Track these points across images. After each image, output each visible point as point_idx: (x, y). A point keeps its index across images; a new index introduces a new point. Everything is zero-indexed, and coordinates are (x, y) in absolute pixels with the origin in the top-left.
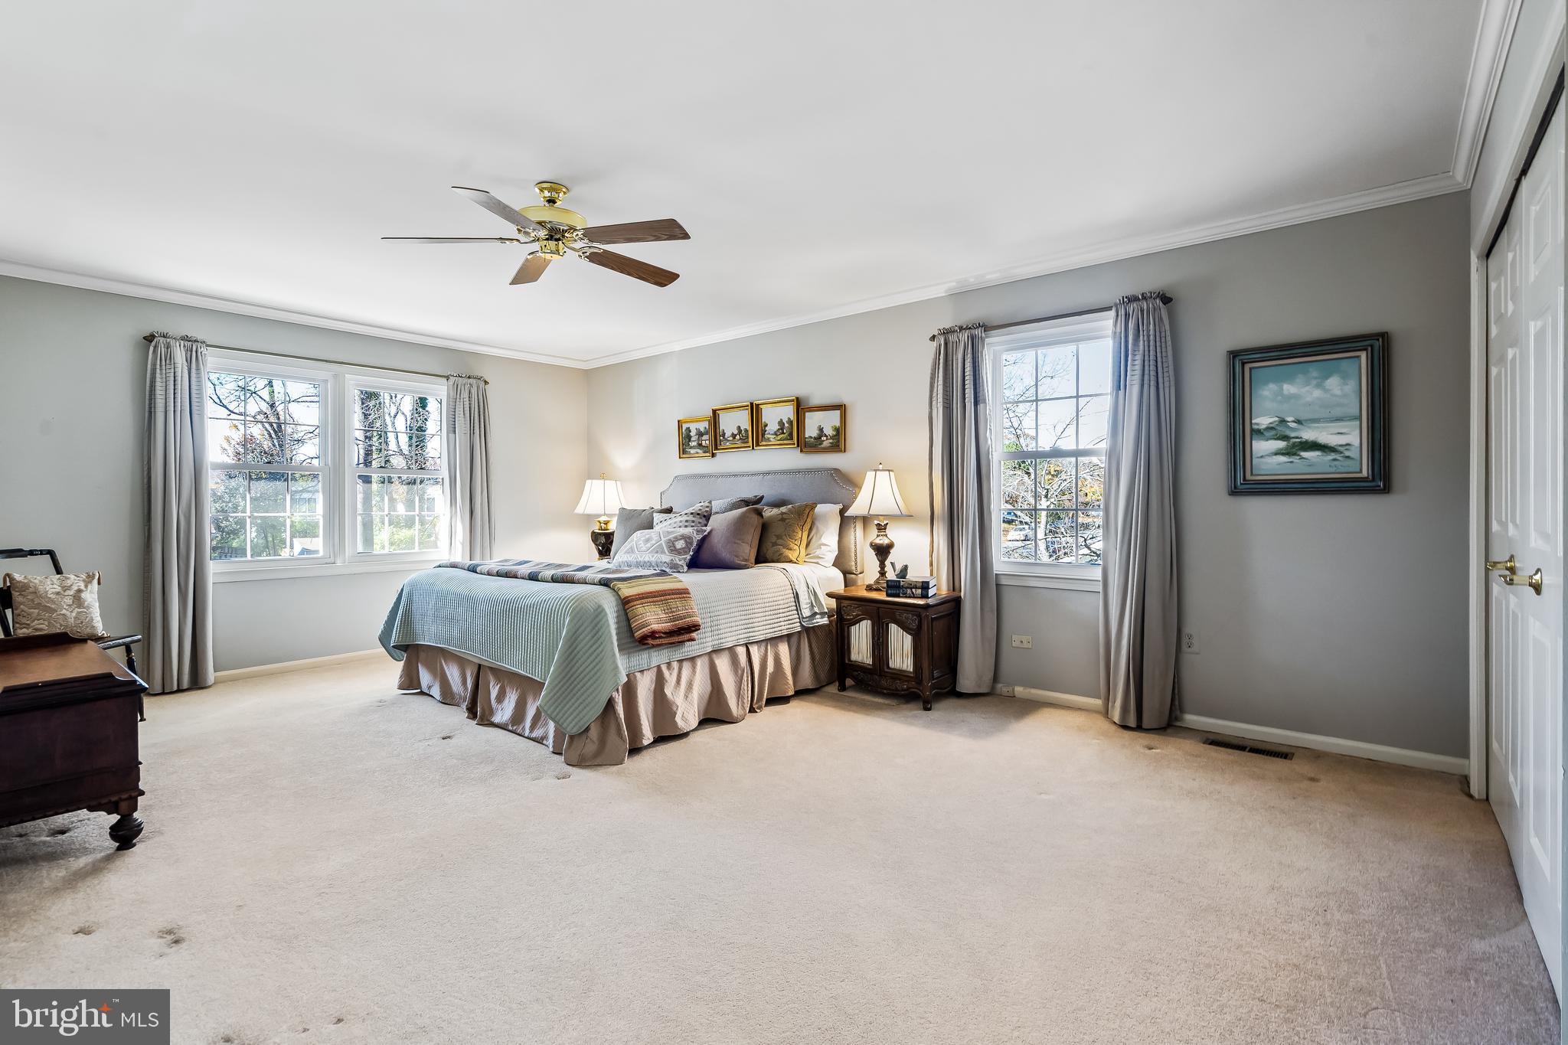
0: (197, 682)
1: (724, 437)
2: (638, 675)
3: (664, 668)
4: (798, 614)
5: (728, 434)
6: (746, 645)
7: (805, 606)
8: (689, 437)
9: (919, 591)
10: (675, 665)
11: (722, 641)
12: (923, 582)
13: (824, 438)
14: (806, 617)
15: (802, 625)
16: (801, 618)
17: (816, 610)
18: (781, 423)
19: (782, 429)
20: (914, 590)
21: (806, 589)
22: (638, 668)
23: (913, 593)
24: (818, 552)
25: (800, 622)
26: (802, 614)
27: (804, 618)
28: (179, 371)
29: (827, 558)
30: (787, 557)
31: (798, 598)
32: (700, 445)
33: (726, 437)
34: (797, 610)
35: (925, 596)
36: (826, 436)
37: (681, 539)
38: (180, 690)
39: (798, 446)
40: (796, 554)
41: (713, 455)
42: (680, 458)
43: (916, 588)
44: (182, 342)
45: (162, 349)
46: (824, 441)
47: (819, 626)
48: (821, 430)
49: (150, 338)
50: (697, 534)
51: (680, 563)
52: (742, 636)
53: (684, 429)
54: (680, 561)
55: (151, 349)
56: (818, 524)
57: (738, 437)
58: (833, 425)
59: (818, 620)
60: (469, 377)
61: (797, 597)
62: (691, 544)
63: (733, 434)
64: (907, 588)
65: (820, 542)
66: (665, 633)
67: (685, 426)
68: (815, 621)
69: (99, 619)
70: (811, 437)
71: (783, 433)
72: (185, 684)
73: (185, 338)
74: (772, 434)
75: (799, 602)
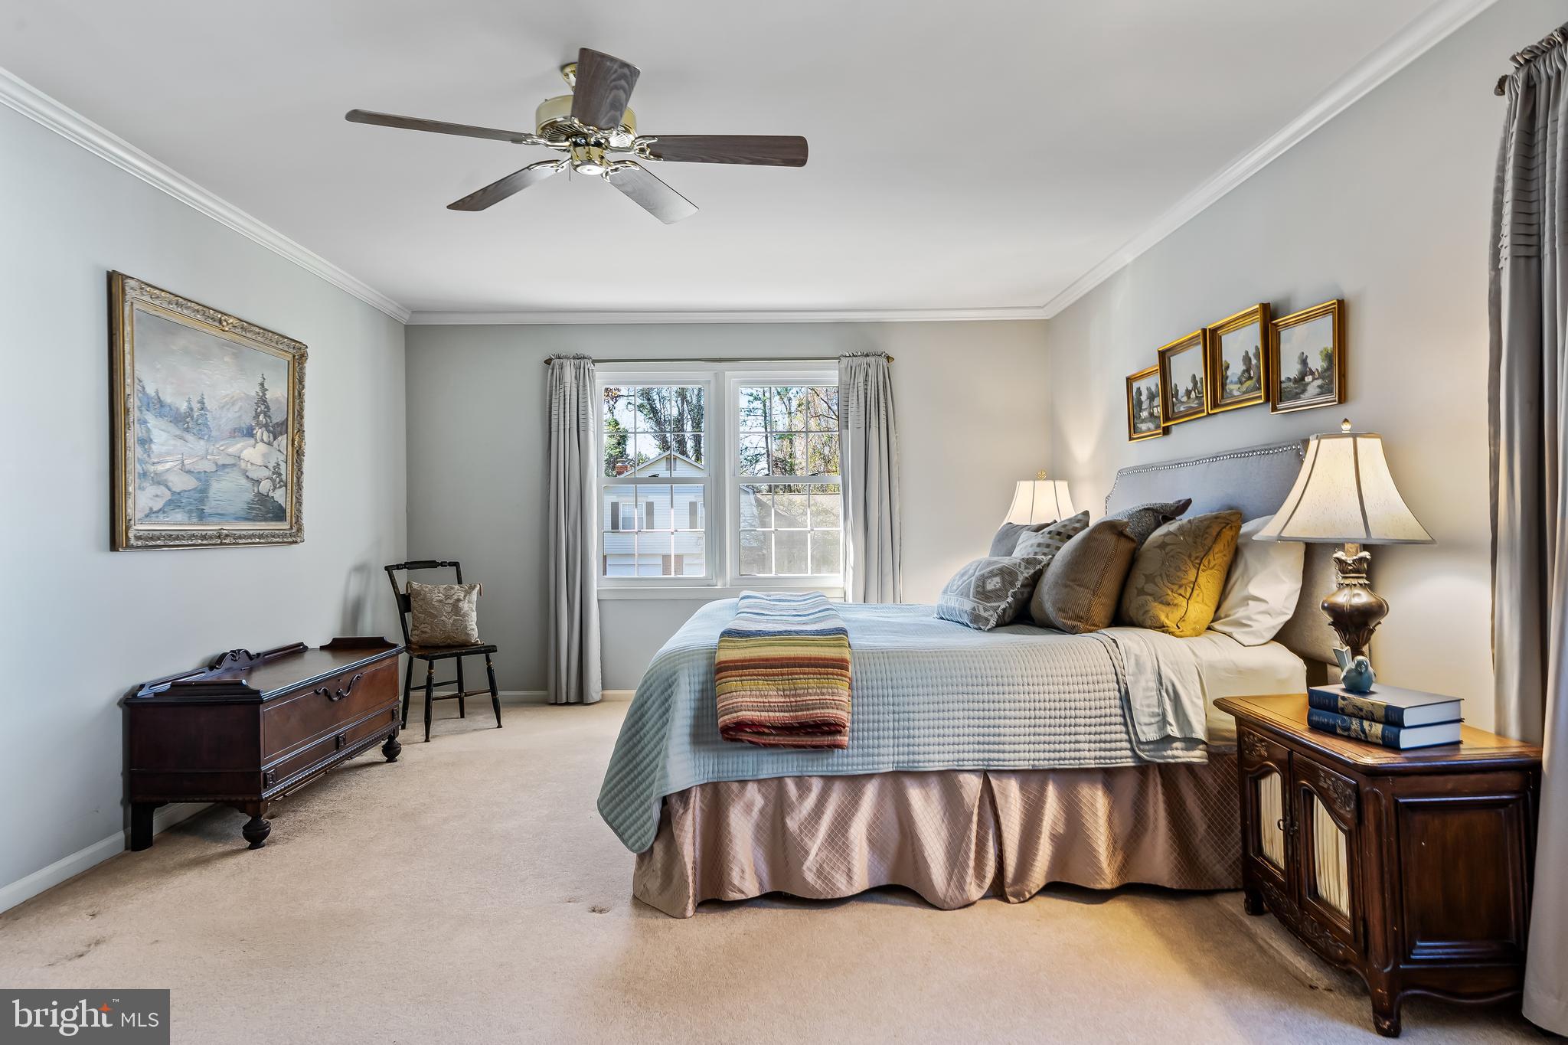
0: (581, 699)
1: (1177, 399)
2: (735, 787)
3: (791, 787)
4: (1128, 733)
5: (1182, 391)
6: (985, 774)
7: (1146, 720)
8: (1140, 403)
9: (1377, 729)
10: (816, 785)
11: (917, 757)
12: (1388, 708)
13: (1308, 379)
14: (1148, 743)
15: (1136, 756)
16: (1134, 743)
17: (1174, 730)
18: (1247, 359)
19: (1248, 370)
20: (1366, 724)
21: (1154, 685)
22: (733, 776)
23: (1363, 731)
24: (1240, 613)
25: (1132, 750)
26: (1136, 734)
27: (1139, 742)
28: (568, 389)
29: (1256, 626)
30: (1157, 618)
31: (1129, 701)
32: (1151, 415)
33: (1179, 397)
34: (1125, 724)
35: (1390, 744)
36: (1312, 373)
37: (996, 575)
38: (568, 704)
39: (1267, 400)
40: (1177, 614)
41: (1166, 431)
42: (1131, 439)
43: (1372, 719)
44: (572, 361)
45: (557, 370)
46: (1308, 384)
47: (1177, 764)
48: (1304, 362)
49: (548, 362)
50: (1026, 568)
51: (985, 615)
52: (971, 756)
53: (1135, 390)
54: (985, 610)
55: (550, 371)
56: (1249, 557)
57: (1193, 395)
58: (1321, 348)
59: (1175, 753)
60: (867, 355)
61: (1126, 700)
62: (1012, 584)
63: (1187, 390)
64: (1352, 715)
65: (1245, 593)
66: (774, 728)
67: (1135, 385)
68: (1169, 753)
69: (475, 627)
70: (1289, 379)
71: (1250, 378)
72: (573, 698)
73: (577, 357)
74: (1236, 383)
75: (1130, 709)
